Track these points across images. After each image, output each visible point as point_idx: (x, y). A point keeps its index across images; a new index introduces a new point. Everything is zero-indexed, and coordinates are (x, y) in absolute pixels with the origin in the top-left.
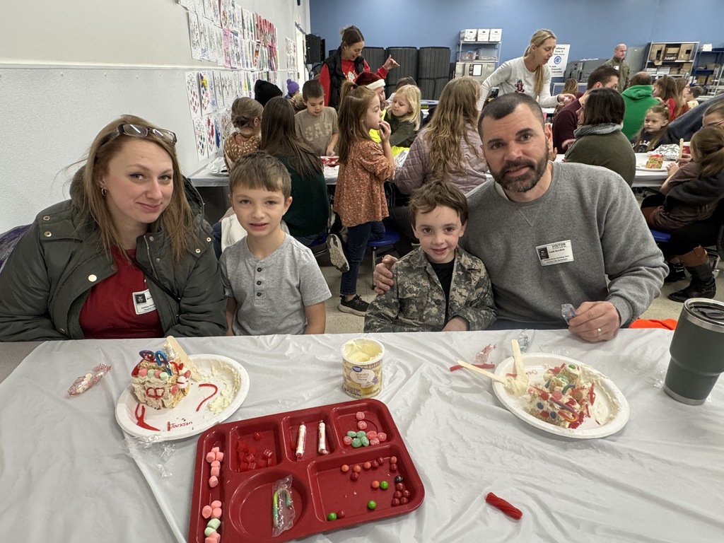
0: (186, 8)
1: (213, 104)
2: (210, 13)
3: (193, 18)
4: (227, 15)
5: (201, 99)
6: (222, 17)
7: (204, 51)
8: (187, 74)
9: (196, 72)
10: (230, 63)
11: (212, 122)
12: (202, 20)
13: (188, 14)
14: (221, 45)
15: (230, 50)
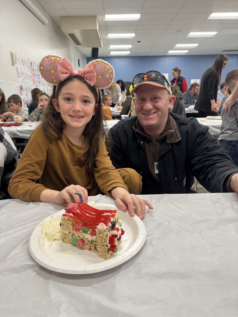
0: (17, 67)
1: (26, 95)
2: (27, 68)
3: (19, 70)
4: (35, 70)
5: (21, 93)
6: (32, 69)
7: (23, 79)
8: (16, 85)
9: (19, 85)
10: (35, 84)
11: (25, 100)
12: (23, 71)
13: (17, 69)
14: (31, 78)
15: (35, 80)
